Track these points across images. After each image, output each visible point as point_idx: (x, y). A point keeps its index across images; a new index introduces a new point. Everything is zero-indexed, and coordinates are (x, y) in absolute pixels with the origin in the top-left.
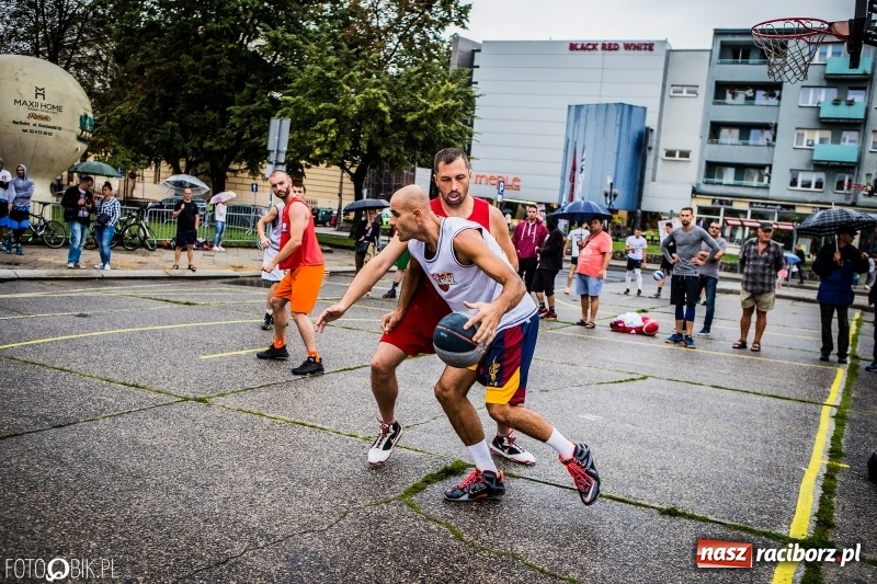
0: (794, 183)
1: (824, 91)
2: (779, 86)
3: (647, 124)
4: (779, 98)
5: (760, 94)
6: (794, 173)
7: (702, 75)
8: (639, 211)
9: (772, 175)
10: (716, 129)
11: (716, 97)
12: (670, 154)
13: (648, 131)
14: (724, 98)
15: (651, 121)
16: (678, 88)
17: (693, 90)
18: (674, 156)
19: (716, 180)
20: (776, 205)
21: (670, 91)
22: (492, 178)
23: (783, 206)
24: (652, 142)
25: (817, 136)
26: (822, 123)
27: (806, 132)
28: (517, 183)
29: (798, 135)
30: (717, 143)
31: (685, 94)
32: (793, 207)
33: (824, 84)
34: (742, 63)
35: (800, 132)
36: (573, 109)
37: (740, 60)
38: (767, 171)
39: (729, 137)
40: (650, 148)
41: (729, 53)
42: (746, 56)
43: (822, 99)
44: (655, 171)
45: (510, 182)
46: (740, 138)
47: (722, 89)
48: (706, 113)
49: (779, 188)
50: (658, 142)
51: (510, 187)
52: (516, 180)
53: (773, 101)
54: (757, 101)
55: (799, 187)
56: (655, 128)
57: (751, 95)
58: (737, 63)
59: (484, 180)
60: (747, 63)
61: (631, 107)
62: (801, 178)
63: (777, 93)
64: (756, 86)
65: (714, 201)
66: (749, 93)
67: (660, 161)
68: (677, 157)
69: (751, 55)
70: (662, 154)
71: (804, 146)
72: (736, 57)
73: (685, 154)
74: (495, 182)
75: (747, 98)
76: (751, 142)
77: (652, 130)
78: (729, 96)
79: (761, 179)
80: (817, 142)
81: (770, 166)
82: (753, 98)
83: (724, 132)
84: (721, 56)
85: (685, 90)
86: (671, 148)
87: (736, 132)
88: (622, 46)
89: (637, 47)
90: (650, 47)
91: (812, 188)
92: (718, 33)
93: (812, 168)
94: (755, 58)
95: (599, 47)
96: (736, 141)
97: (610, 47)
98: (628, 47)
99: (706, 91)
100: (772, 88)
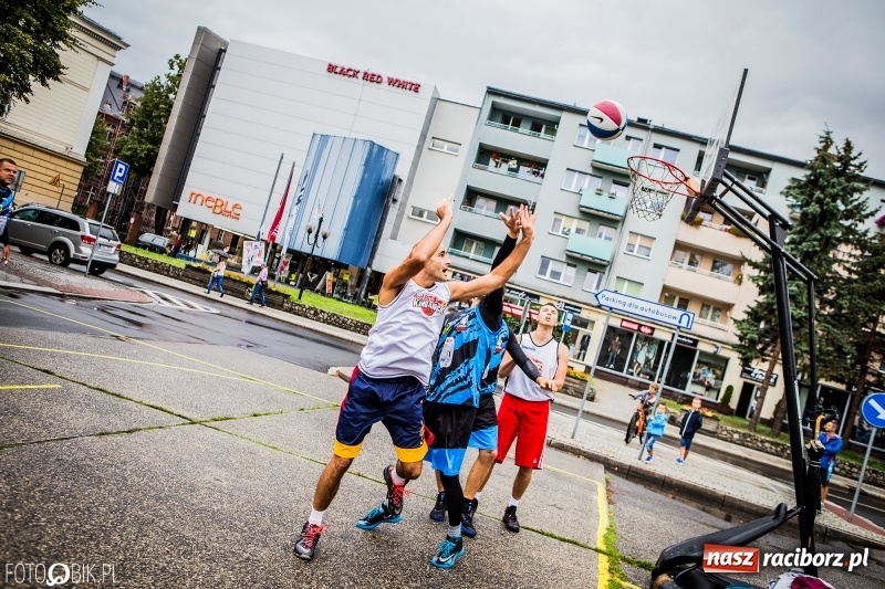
0: (543, 271)
1: (588, 177)
3: (397, 173)
4: (543, 176)
6: (545, 261)
7: (471, 128)
8: (369, 270)
10: (472, 196)
11: (478, 160)
12: (418, 213)
13: (396, 180)
14: (487, 164)
15: (402, 170)
16: (439, 143)
17: (454, 146)
18: (421, 215)
19: (462, 252)
20: (520, 291)
21: (428, 143)
22: (208, 199)
23: (528, 294)
24: (399, 193)
25: (574, 224)
26: (582, 212)
27: (564, 218)
28: (236, 211)
29: (555, 219)
30: (470, 210)
31: (445, 149)
32: (538, 297)
33: (590, 171)
34: (512, 130)
35: (558, 217)
36: (318, 138)
37: (510, 126)
39: (484, 207)
40: (395, 201)
41: (500, 118)
42: (517, 124)
43: (585, 186)
44: (397, 227)
45: (229, 208)
46: (497, 211)
47: (485, 154)
48: (464, 176)
49: (527, 275)
50: (406, 196)
51: (228, 214)
52: (235, 206)
54: (519, 175)
55: (547, 277)
56: (405, 180)
57: (515, 167)
58: (506, 129)
59: (200, 199)
60: (516, 131)
61: (381, 148)
62: (552, 266)
64: (524, 160)
65: (454, 274)
67: (405, 218)
68: (424, 219)
69: (522, 124)
70: (409, 211)
71: (560, 233)
72: (506, 122)
74: (212, 204)
77: (400, 181)
78: (492, 163)
80: (573, 231)
82: (516, 170)
83: (480, 201)
84: (491, 118)
85: (446, 145)
87: (493, 204)
88: (385, 80)
89: (402, 85)
90: (416, 88)
91: (561, 281)
92: (491, 92)
93: (564, 259)
94: (525, 128)
95: (360, 75)
96: (492, 213)
97: (372, 78)
98: (391, 82)
99: (468, 152)
100: (538, 165)
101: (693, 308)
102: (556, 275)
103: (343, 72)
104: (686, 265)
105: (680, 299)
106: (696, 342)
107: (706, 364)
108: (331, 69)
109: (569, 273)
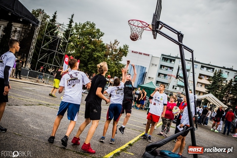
0: (173, 88)
1: (181, 71)
2: (173, 68)
3: (146, 71)
4: (172, 70)
5: (169, 68)
6: (174, 86)
7: (159, 62)
9: (169, 86)
10: (159, 74)
11: (160, 68)
12: (149, 78)
13: (146, 73)
14: (162, 68)
15: (147, 71)
16: (153, 65)
17: (156, 65)
19: (158, 85)
20: (169, 92)
21: (151, 65)
23: (171, 93)
24: (146, 75)
25: (179, 80)
29: (175, 78)
30: (159, 77)
31: (154, 66)
32: (173, 93)
33: (181, 69)
38: (168, 85)
41: (164, 59)
42: (167, 61)
44: (146, 81)
47: (162, 66)
48: (158, 71)
49: (170, 89)
50: (148, 75)
53: (171, 71)
54: (168, 70)
55: (174, 89)
56: (147, 72)
58: (165, 62)
61: (143, 67)
62: (175, 87)
63: (172, 69)
64: (168, 67)
66: (167, 68)
67: (147, 79)
68: (151, 79)
71: (176, 81)
72: (165, 60)
73: (153, 78)
75: (166, 69)
76: (166, 78)
79: (167, 86)
81: (169, 84)
82: (167, 69)
83: (161, 75)
84: (162, 60)
86: (150, 77)
87: (163, 75)
88: (143, 54)
89: (146, 55)
90: (149, 55)
91: (177, 90)
92: (162, 55)
93: (177, 86)
94: (169, 61)
95: (138, 53)
96: (163, 77)
97: (140, 53)
98: (144, 54)
99: (158, 66)
100: (171, 68)
101: (201, 94)
102: (176, 89)
103: (135, 52)
104: (200, 86)
105: (199, 92)
106: (201, 100)
107: (203, 104)
108: (133, 52)
109: (178, 88)
